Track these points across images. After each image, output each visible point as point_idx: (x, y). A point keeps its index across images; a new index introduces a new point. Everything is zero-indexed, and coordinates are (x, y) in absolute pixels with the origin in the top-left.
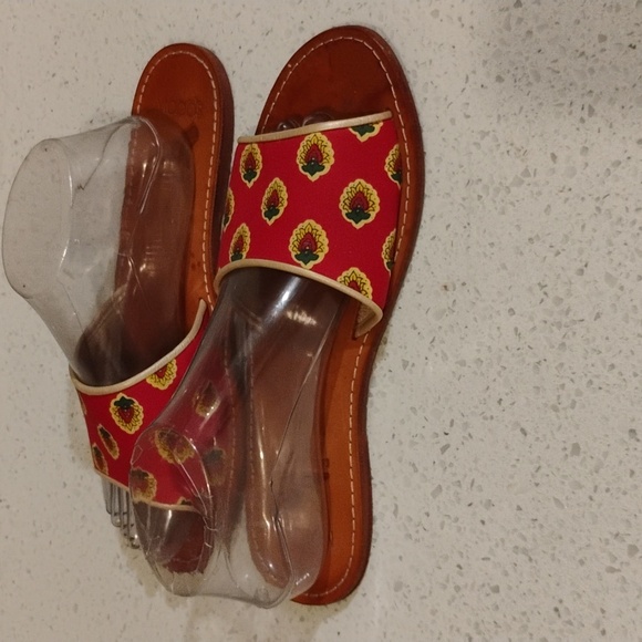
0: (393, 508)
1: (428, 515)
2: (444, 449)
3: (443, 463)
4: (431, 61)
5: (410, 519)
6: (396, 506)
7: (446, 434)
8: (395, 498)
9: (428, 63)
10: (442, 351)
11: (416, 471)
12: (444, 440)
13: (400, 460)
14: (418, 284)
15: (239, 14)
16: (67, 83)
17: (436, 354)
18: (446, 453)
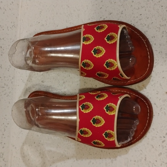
0: (144, 158)
1: (156, 161)
2: (163, 142)
3: (162, 146)
4: (165, 25)
5: (150, 162)
6: (146, 158)
7: (164, 137)
8: (146, 155)
9: (164, 25)
10: (164, 112)
11: (153, 147)
12: (163, 139)
13: (148, 144)
14: (157, 91)
15: (101, 8)
16: (43, 25)
17: (162, 113)
18: (164, 143)
